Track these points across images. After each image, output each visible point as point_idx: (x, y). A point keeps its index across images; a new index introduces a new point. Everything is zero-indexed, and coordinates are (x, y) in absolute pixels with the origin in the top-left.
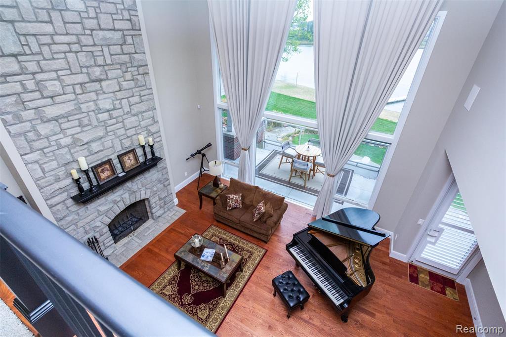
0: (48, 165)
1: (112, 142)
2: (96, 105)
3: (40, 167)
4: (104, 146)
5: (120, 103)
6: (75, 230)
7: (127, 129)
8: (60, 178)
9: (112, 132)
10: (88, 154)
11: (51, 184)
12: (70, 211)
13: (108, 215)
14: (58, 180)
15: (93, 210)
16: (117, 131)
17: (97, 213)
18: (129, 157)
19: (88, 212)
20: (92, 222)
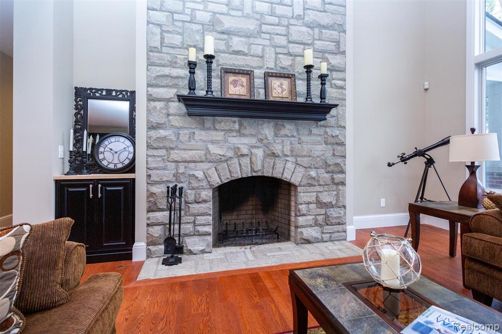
0: (170, 35)
1: (263, 50)
3: (161, 34)
4: (249, 49)
6: (163, 160)
7: (290, 39)
8: (176, 63)
9: (268, 35)
10: (223, 48)
11: (163, 66)
12: (169, 121)
13: (219, 168)
14: (173, 64)
15: (200, 143)
16: (275, 37)
17: (203, 152)
18: (282, 84)
19: (193, 142)
20: (192, 165)
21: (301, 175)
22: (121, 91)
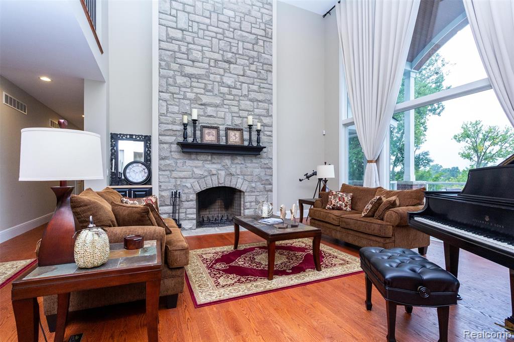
0: (172, 107)
1: (225, 114)
2: (222, 79)
3: (167, 106)
4: (217, 114)
5: (241, 85)
6: (168, 177)
7: (240, 108)
8: (175, 122)
9: (228, 106)
10: (202, 113)
11: (168, 124)
12: (171, 155)
13: (200, 182)
14: (174, 123)
15: (189, 167)
16: (232, 107)
17: (191, 173)
18: (235, 134)
19: (185, 167)
20: (184, 180)
21: (246, 186)
22: (139, 136)
